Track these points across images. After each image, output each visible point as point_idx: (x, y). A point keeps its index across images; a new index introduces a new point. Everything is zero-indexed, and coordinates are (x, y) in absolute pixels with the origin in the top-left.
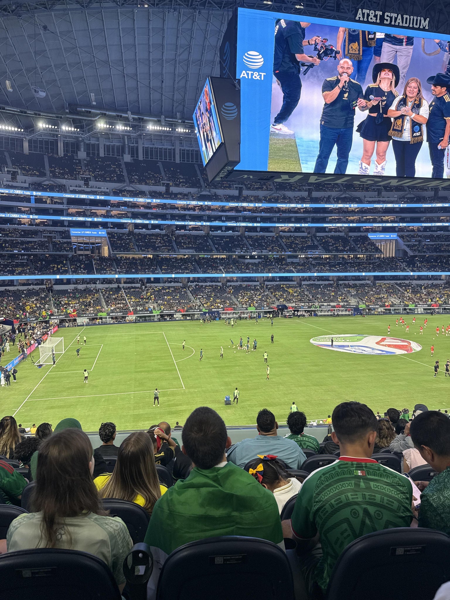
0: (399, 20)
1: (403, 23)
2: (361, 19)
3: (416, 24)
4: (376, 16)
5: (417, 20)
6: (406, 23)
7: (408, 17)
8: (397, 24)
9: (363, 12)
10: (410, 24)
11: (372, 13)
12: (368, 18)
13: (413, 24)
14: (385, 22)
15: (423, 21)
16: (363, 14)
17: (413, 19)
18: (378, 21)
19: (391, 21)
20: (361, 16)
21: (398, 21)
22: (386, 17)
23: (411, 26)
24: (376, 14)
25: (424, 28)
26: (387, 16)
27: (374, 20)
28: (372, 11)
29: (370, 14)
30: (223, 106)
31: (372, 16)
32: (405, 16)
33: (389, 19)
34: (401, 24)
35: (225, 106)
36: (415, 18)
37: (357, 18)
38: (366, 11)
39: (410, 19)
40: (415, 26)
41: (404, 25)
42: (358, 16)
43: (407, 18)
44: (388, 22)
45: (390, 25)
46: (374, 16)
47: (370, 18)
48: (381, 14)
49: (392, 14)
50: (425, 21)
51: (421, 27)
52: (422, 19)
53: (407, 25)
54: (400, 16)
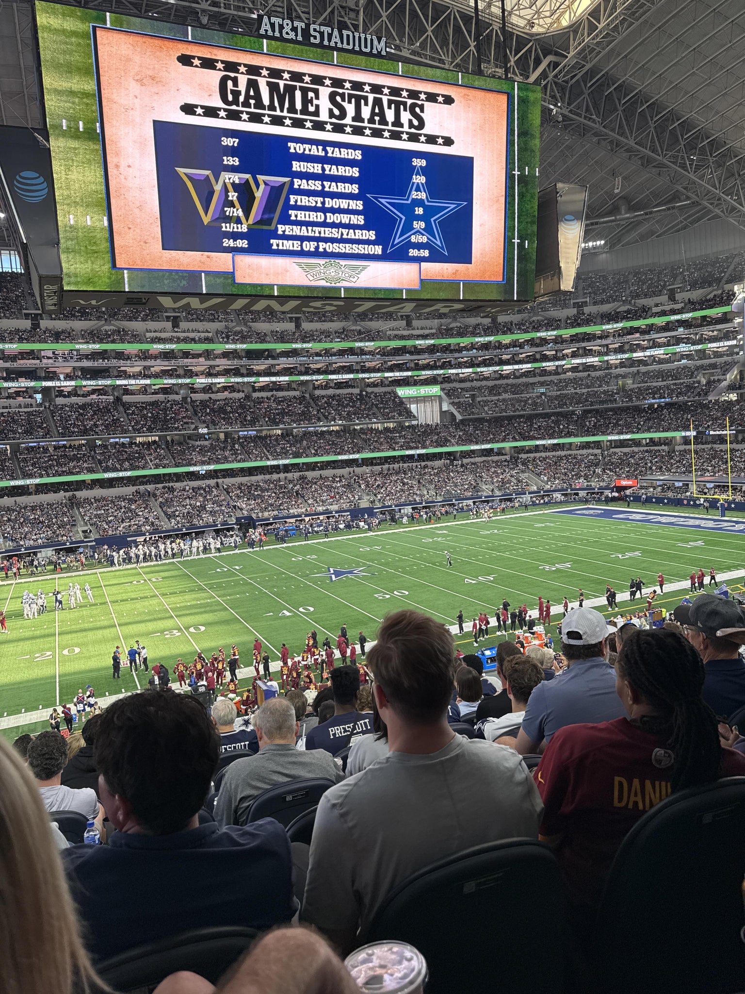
0: (336, 38)
1: (342, 43)
2: (270, 33)
3: (366, 47)
4: (294, 29)
5: (366, 39)
6: (348, 44)
7: (350, 33)
8: (332, 44)
9: (272, 21)
10: (354, 45)
11: (287, 24)
12: (281, 32)
13: (360, 46)
14: (312, 40)
15: (375, 42)
16: (273, 25)
17: (360, 38)
18: (300, 38)
19: (322, 39)
20: (268, 27)
21: (334, 40)
22: (312, 33)
24: (295, 25)
25: (379, 53)
26: (315, 30)
27: (292, 35)
28: (289, 22)
29: (285, 25)
30: (18, 177)
31: (287, 29)
32: (345, 32)
33: (318, 35)
34: (339, 45)
35: (21, 177)
36: (362, 35)
37: (262, 32)
38: (277, 21)
39: (354, 37)
40: (364, 50)
41: (345, 46)
42: (264, 27)
43: (348, 36)
44: (318, 41)
45: (321, 46)
46: (292, 30)
47: (284, 32)
48: (304, 27)
49: (323, 28)
50: (379, 43)
51: (375, 51)
52: (374, 37)
53: (350, 47)
54: (336, 32)
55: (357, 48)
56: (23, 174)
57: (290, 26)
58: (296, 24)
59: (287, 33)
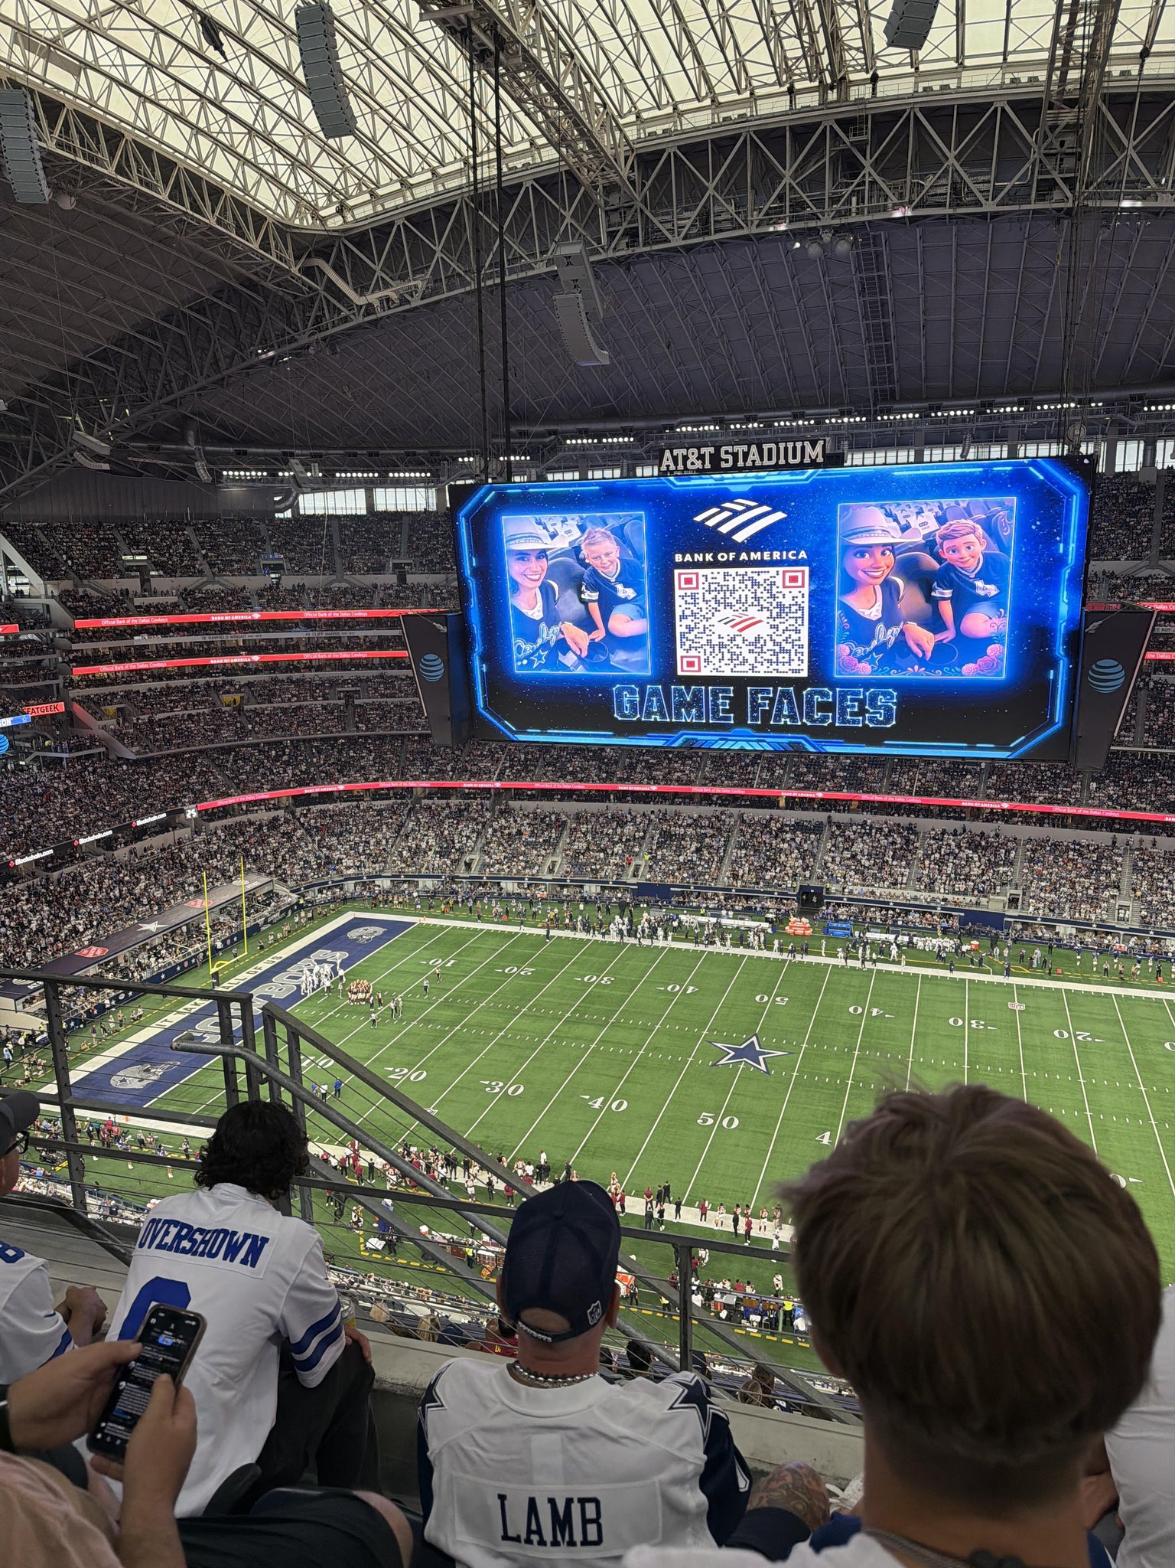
0: (754, 456)
1: (762, 459)
2: (672, 468)
3: (794, 457)
4: (701, 457)
5: (794, 448)
6: (770, 459)
7: (773, 446)
8: (749, 463)
9: (675, 454)
10: (778, 459)
11: (692, 454)
12: (685, 464)
13: (786, 458)
14: (723, 465)
15: (808, 449)
16: (675, 459)
17: (786, 449)
18: (708, 466)
19: (736, 460)
20: (671, 462)
21: (751, 458)
22: (723, 456)
23: (782, 461)
24: (702, 453)
25: (814, 461)
26: (727, 452)
27: (699, 464)
28: (695, 450)
29: (690, 455)
31: (693, 458)
32: (766, 447)
33: (730, 457)
34: (758, 463)
35: (426, 660)
36: (790, 445)
37: (663, 468)
38: (679, 452)
39: (778, 449)
40: (791, 461)
41: (766, 462)
42: (665, 463)
43: (770, 450)
44: (730, 464)
45: (735, 469)
46: (698, 459)
47: (689, 463)
48: (713, 452)
49: (736, 448)
50: (813, 448)
51: (807, 461)
52: (807, 444)
53: (773, 462)
54: (754, 448)
56: (426, 657)
57: (696, 455)
58: (703, 450)
59: (693, 464)
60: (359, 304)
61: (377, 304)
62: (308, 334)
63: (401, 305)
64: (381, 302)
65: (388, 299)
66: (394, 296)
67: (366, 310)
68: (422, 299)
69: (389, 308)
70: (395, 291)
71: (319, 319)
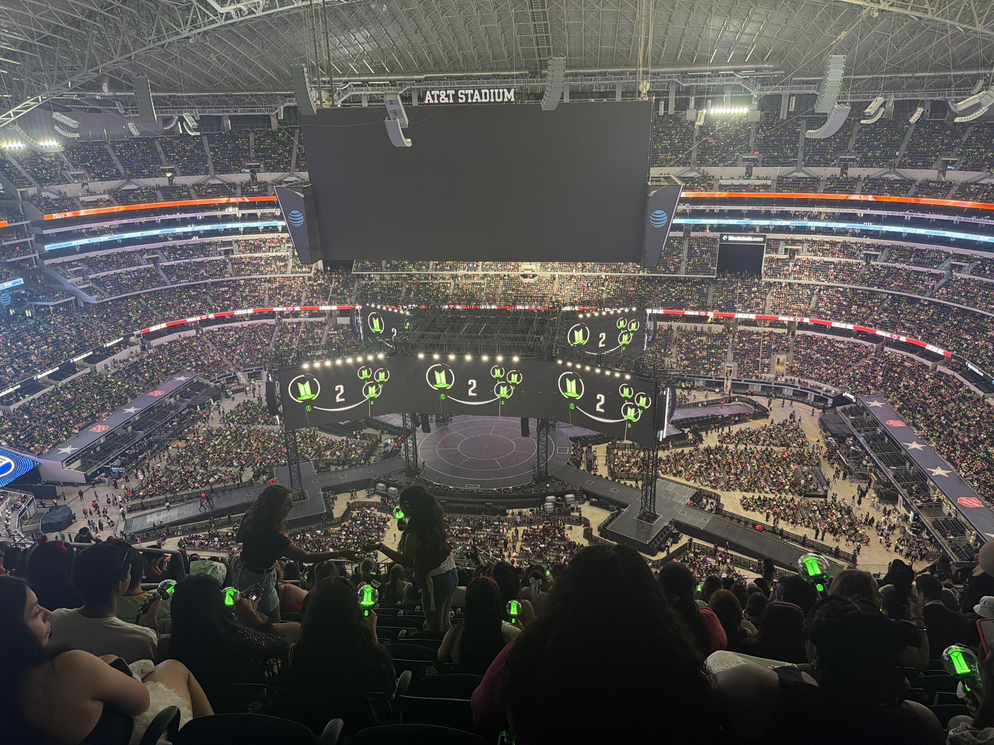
0: (477, 96)
1: (481, 98)
2: (432, 101)
3: (499, 98)
4: (447, 96)
5: (499, 93)
6: (486, 98)
7: (487, 91)
8: (474, 101)
10: (490, 98)
11: (443, 94)
12: (438, 99)
13: (494, 98)
14: (460, 101)
15: (506, 93)
16: (433, 96)
17: (494, 93)
18: (451, 101)
19: (467, 99)
20: (430, 98)
21: (475, 97)
22: (460, 96)
25: (509, 100)
26: (462, 94)
27: (446, 100)
28: (442, 92)
29: (441, 95)
31: (443, 96)
32: (483, 91)
33: (464, 96)
34: (479, 100)
36: (496, 91)
37: (426, 102)
38: (433, 92)
39: (490, 93)
40: (497, 100)
41: (484, 100)
42: (427, 98)
43: (486, 93)
44: (464, 101)
45: (466, 104)
46: (446, 97)
47: (441, 99)
48: (453, 93)
49: (467, 91)
50: (509, 92)
51: (506, 100)
52: (505, 90)
53: (488, 100)
54: (477, 92)
55: (492, 100)
57: (445, 95)
58: (448, 92)
59: (443, 99)
60: (222, 12)
61: (233, 13)
62: (188, 30)
63: (249, 14)
64: (236, 12)
65: (240, 10)
66: (245, 9)
67: (226, 16)
68: (263, 11)
69: (242, 16)
70: (244, 5)
71: (194, 21)
